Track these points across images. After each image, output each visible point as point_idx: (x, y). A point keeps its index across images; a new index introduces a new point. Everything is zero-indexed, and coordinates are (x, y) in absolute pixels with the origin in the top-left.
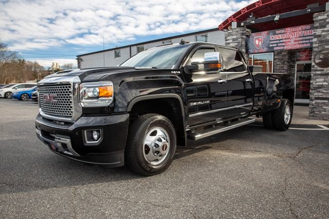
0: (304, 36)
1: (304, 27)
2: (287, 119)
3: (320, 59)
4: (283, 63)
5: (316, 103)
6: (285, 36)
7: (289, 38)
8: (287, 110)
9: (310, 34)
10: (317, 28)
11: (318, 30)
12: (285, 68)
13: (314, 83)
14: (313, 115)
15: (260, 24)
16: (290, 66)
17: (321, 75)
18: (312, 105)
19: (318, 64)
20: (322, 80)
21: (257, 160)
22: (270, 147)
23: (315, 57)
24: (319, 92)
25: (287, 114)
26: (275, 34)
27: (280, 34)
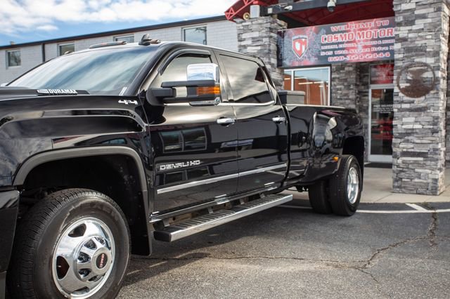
0: (378, 39)
1: (379, 22)
2: (353, 193)
3: (408, 81)
4: (348, 87)
5: (403, 162)
6: (347, 37)
7: (354, 42)
8: (353, 177)
9: (390, 35)
10: (399, 24)
11: (402, 28)
12: (351, 97)
13: (399, 126)
14: (399, 186)
15: (305, 11)
16: (360, 92)
17: (410, 110)
18: (398, 166)
19: (405, 91)
20: (412, 119)
21: (296, 276)
22: (321, 249)
23: (398, 78)
24: (407, 141)
25: (353, 185)
26: (329, 32)
27: (339, 32)
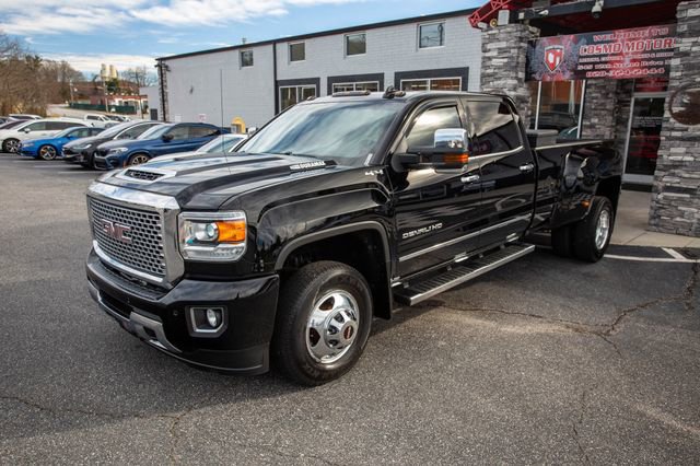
0: (652, 51)
1: (655, 30)
2: (601, 238)
3: (683, 104)
4: (606, 96)
5: (665, 198)
6: (613, 48)
7: (621, 54)
8: (604, 221)
9: (667, 47)
10: (682, 35)
11: (684, 40)
12: (608, 107)
13: (665, 157)
14: (656, 223)
15: (563, 17)
16: (620, 102)
17: (682, 139)
18: (657, 202)
19: (677, 116)
20: (683, 150)
22: (562, 306)
23: (672, 100)
24: (673, 175)
25: (603, 230)
26: (591, 42)
27: (602, 42)
